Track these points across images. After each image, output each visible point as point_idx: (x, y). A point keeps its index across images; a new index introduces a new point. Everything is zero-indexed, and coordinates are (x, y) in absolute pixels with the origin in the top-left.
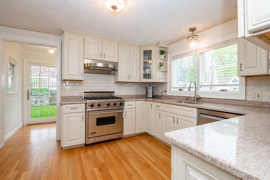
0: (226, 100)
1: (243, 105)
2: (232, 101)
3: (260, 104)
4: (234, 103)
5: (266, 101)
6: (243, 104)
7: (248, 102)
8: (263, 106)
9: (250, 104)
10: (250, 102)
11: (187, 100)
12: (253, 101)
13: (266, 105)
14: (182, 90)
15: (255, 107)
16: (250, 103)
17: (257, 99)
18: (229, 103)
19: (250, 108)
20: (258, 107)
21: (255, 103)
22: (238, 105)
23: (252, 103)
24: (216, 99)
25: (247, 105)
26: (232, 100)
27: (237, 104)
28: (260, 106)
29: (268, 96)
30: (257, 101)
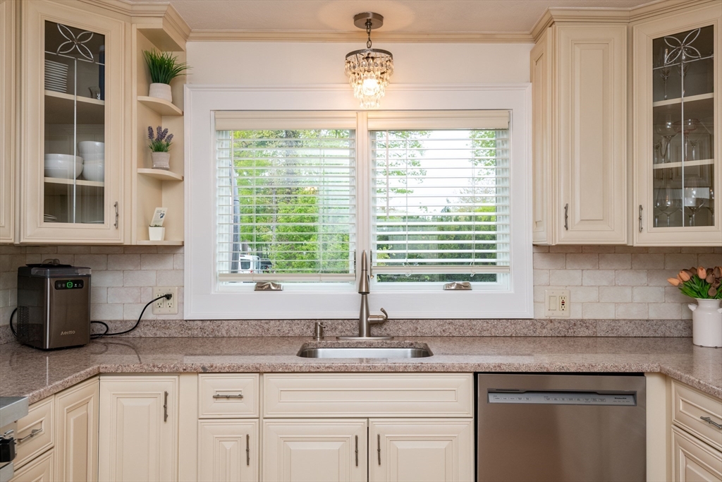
0: (475, 322)
1: (526, 337)
2: (494, 326)
3: (570, 328)
4: (499, 332)
5: (579, 317)
6: (525, 331)
7: (539, 324)
8: (574, 332)
9: (545, 331)
10: (545, 323)
11: (321, 334)
12: (551, 321)
13: (582, 329)
14: (279, 289)
15: (557, 339)
16: (544, 328)
17: (559, 314)
18: (485, 334)
19: (545, 343)
20: (565, 336)
21: (557, 325)
22: (511, 337)
23: (549, 326)
24: (441, 322)
25: (537, 334)
26: (496, 322)
27: (509, 335)
28: (570, 334)
29: (582, 303)
30: (561, 320)
